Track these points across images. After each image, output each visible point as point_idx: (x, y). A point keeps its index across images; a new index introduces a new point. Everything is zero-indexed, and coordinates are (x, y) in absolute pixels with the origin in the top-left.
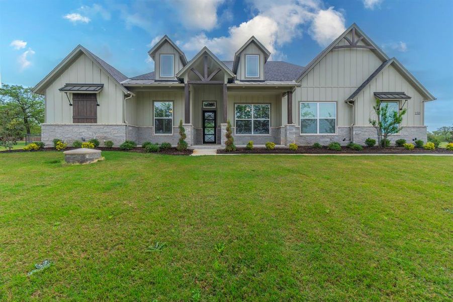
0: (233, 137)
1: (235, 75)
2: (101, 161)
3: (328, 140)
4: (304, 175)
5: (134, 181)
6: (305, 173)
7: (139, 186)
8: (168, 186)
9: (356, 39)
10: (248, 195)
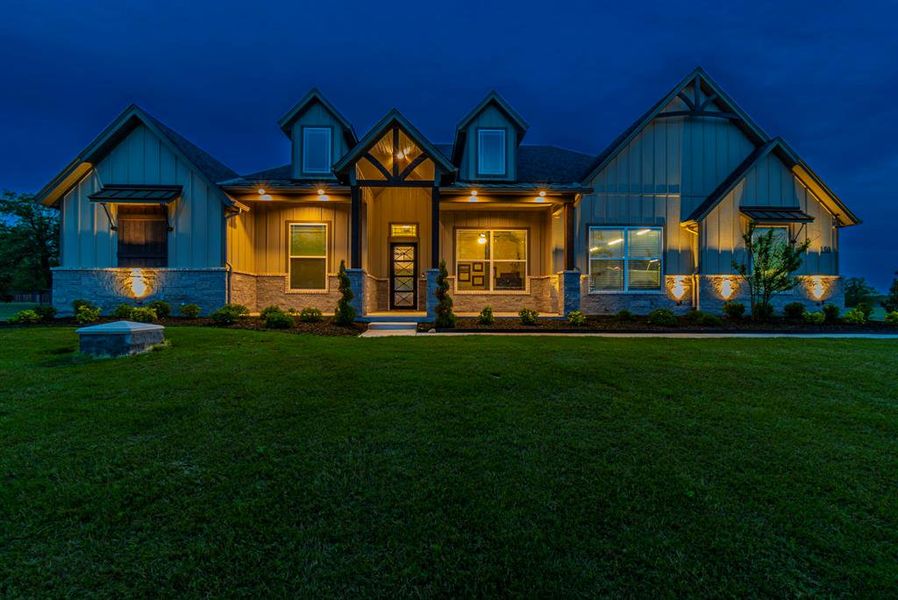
0: (451, 296)
1: (456, 170)
2: (161, 349)
3: (647, 303)
4: (612, 385)
5: (219, 400)
6: (614, 382)
7: (224, 416)
8: (295, 415)
9: (703, 99)
10: (484, 441)
